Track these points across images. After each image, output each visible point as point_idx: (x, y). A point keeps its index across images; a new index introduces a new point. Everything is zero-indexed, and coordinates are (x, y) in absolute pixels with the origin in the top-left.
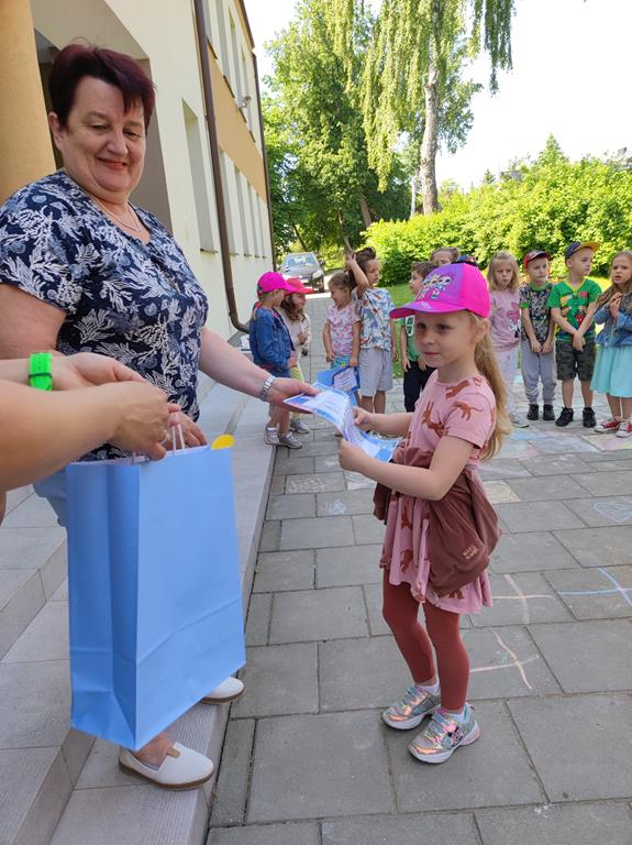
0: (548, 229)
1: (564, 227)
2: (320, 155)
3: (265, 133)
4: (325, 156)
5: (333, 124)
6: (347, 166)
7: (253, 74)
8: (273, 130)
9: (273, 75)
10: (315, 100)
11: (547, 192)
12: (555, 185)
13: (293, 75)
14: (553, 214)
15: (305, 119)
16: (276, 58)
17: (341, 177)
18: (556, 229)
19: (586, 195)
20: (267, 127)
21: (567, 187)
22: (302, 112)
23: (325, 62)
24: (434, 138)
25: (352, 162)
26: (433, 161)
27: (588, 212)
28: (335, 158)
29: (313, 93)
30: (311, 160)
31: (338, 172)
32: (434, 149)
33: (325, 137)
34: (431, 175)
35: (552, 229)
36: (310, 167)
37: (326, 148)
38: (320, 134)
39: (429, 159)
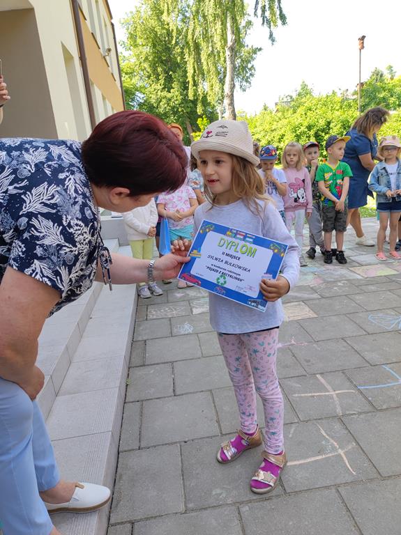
0: (307, 137)
1: (317, 135)
2: (159, 93)
3: (123, 79)
4: (162, 94)
5: (167, 73)
6: (177, 100)
7: (113, 37)
8: (127, 76)
9: (126, 41)
10: (154, 57)
11: (306, 114)
12: (310, 110)
13: (139, 41)
14: (309, 128)
15: (149, 70)
16: (128, 29)
17: (173, 107)
18: (312, 137)
19: (329, 116)
20: (124, 75)
21: (317, 111)
22: (146, 65)
23: (159, 33)
24: (232, 80)
25: (180, 98)
26: (232, 95)
27: (331, 126)
28: (169, 95)
29: (153, 53)
30: (153, 96)
31: (172, 104)
32: (233, 87)
33: (162, 81)
34: (232, 104)
35: (309, 137)
36: (153, 101)
37: (163, 88)
38: (158, 80)
39: (229, 94)
